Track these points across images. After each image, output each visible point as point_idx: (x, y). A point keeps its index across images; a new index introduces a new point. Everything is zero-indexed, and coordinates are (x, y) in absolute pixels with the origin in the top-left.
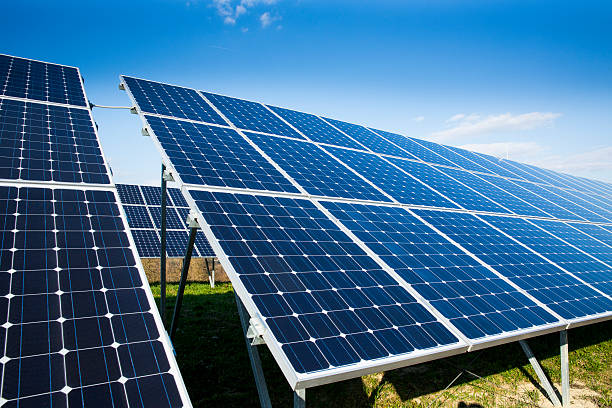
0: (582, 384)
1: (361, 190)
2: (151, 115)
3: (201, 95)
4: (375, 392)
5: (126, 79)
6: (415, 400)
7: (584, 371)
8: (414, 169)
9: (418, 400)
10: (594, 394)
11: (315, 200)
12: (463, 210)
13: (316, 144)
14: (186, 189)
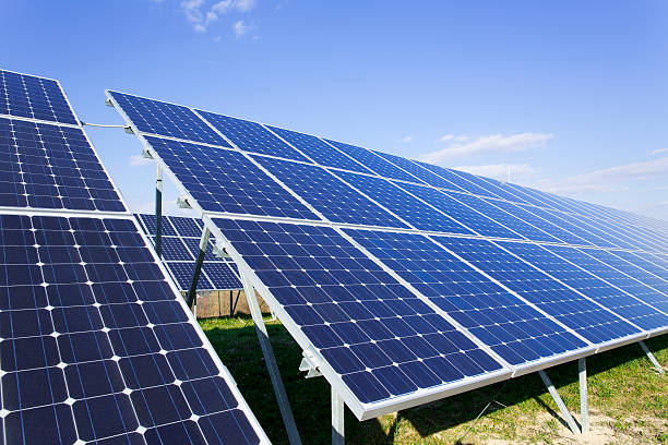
0: (598, 411)
1: (379, 216)
2: (149, 135)
3: (196, 113)
4: (393, 429)
5: (113, 94)
6: (435, 435)
7: (597, 398)
8: (423, 193)
9: (438, 435)
10: (610, 419)
11: (337, 227)
12: (480, 237)
13: (324, 168)
14: (208, 217)
